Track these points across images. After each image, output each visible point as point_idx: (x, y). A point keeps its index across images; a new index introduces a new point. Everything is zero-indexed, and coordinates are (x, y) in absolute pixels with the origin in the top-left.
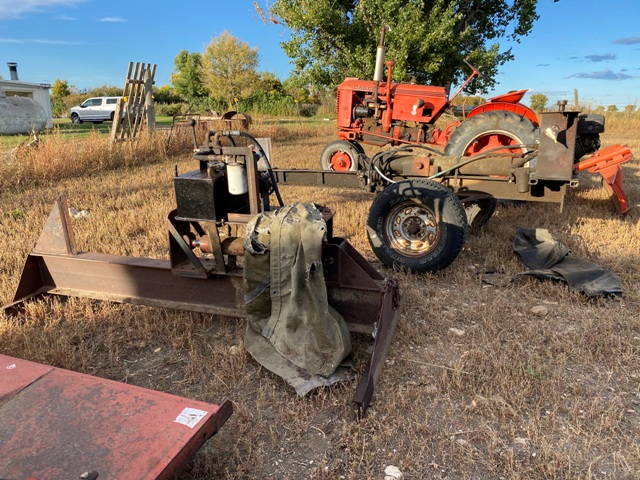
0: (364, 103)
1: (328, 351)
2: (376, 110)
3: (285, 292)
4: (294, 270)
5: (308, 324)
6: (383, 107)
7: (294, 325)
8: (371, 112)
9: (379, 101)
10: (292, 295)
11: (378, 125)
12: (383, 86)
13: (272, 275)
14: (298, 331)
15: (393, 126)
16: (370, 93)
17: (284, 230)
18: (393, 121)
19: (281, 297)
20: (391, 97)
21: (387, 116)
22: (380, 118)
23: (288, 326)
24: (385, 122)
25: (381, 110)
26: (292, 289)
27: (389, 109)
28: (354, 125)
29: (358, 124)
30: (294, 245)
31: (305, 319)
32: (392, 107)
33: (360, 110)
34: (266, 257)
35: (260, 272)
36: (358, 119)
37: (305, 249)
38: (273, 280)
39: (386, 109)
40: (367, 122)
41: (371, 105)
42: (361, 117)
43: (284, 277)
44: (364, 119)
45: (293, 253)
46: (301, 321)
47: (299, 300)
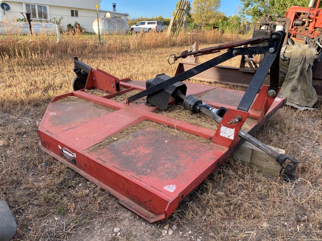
0: (300, 18)
1: (309, 100)
2: (307, 22)
3: (292, 77)
4: (299, 68)
5: (300, 90)
6: (311, 20)
7: (294, 90)
8: (304, 23)
9: (309, 18)
10: (296, 78)
11: (306, 29)
12: (313, 10)
13: (289, 69)
14: (295, 93)
15: (314, 30)
16: (304, 14)
17: (298, 51)
18: (315, 28)
19: (289, 79)
20: (317, 15)
21: (312, 25)
22: (308, 26)
23: (292, 90)
24: (311, 28)
25: (309, 22)
26: (297, 75)
27: (314, 22)
28: (293, 29)
29: (295, 29)
30: (302, 57)
31: (299, 88)
32: (316, 21)
33: (297, 22)
34: (288, 62)
35: (284, 67)
36: (295, 27)
37: (307, 59)
38: (289, 71)
39: (312, 22)
40: (300, 28)
41: (304, 20)
42: (297, 25)
43: (293, 70)
44: (298, 27)
45: (301, 60)
46: (297, 88)
47: (299, 80)
